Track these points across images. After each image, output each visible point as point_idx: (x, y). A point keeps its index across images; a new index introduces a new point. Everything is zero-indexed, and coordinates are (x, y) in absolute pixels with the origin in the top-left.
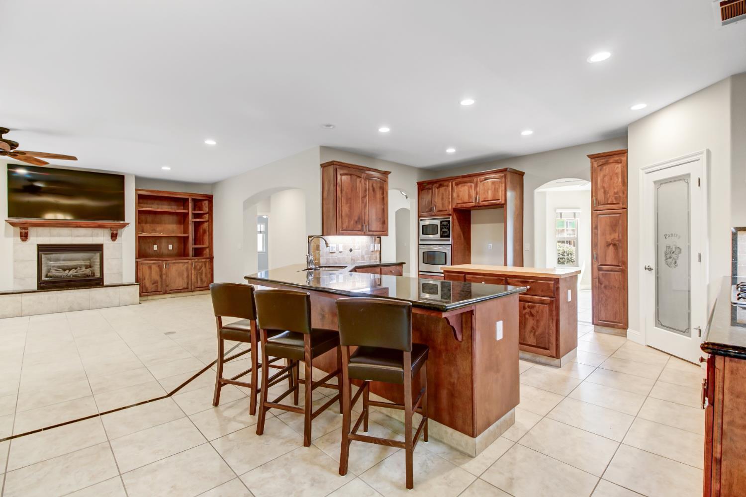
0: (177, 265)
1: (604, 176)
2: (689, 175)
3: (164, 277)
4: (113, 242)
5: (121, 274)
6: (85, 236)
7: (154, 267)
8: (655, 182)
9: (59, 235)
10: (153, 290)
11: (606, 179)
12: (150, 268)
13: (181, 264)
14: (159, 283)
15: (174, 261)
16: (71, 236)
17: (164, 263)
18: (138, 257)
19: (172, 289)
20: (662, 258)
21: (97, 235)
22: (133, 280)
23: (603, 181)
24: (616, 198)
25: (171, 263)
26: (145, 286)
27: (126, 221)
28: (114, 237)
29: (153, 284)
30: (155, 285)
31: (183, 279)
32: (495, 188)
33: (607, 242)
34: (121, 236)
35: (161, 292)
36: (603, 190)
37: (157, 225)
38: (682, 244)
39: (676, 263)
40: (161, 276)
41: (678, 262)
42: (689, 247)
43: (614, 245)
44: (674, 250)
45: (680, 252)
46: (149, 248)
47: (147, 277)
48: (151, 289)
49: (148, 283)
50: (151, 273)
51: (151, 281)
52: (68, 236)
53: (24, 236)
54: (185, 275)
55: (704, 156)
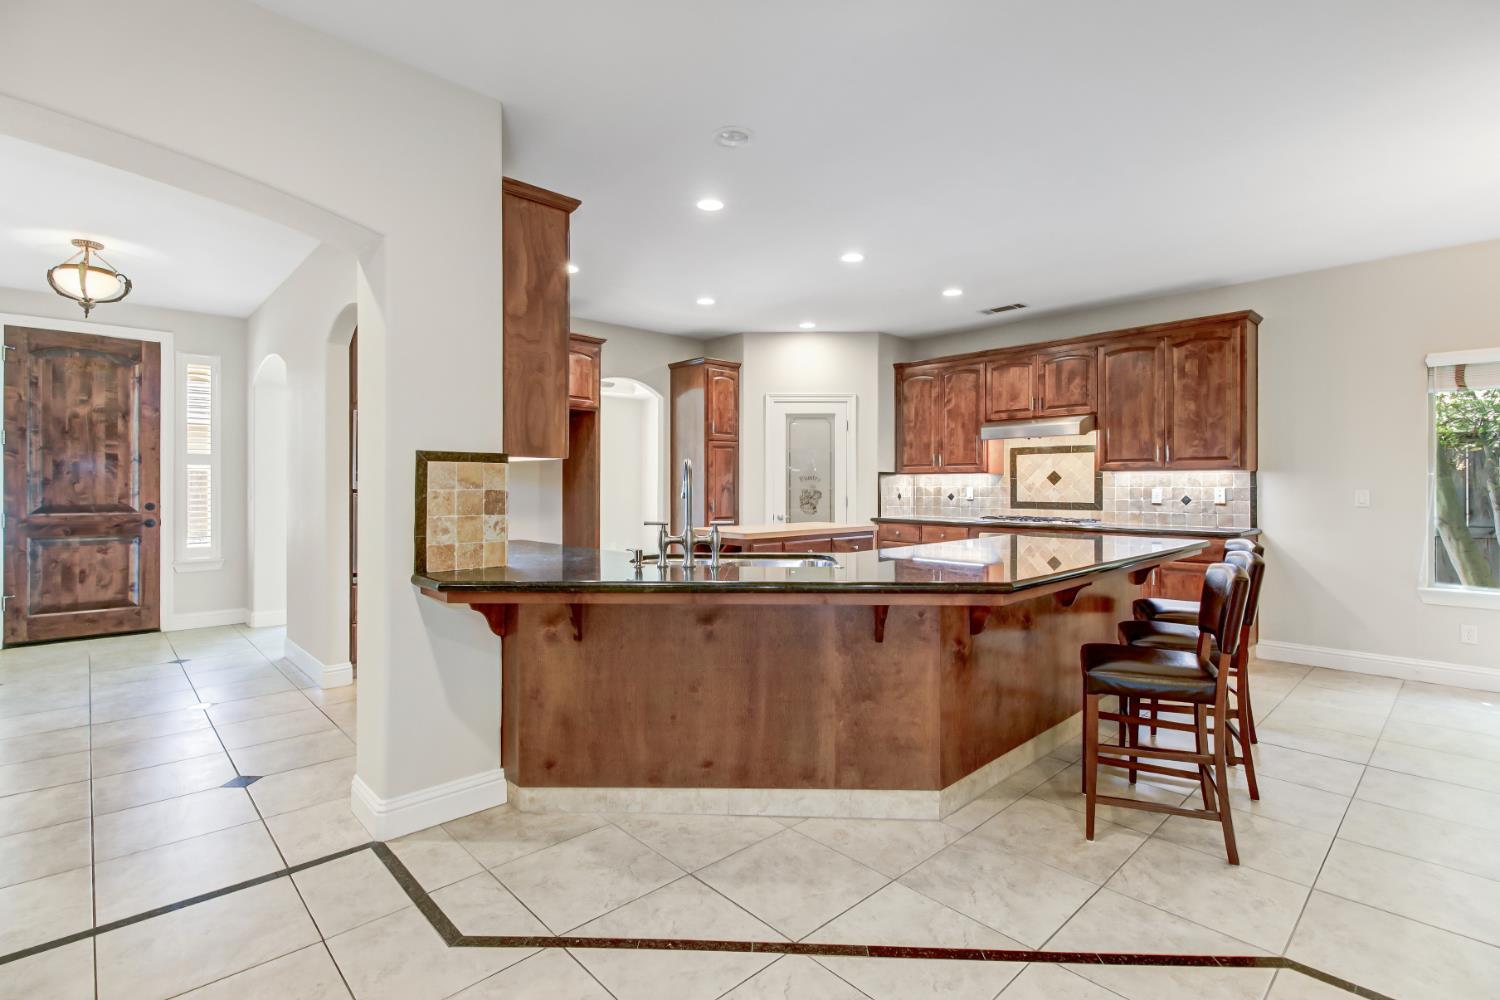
1: (720, 393)
2: (833, 416)
8: (788, 416)
11: (722, 397)
20: (796, 503)
23: (718, 399)
24: (730, 426)
32: (581, 372)
33: (722, 485)
36: (718, 412)
38: (822, 487)
39: (815, 508)
41: (818, 509)
42: (831, 492)
43: (729, 489)
44: (812, 494)
45: (820, 497)
55: (854, 400)
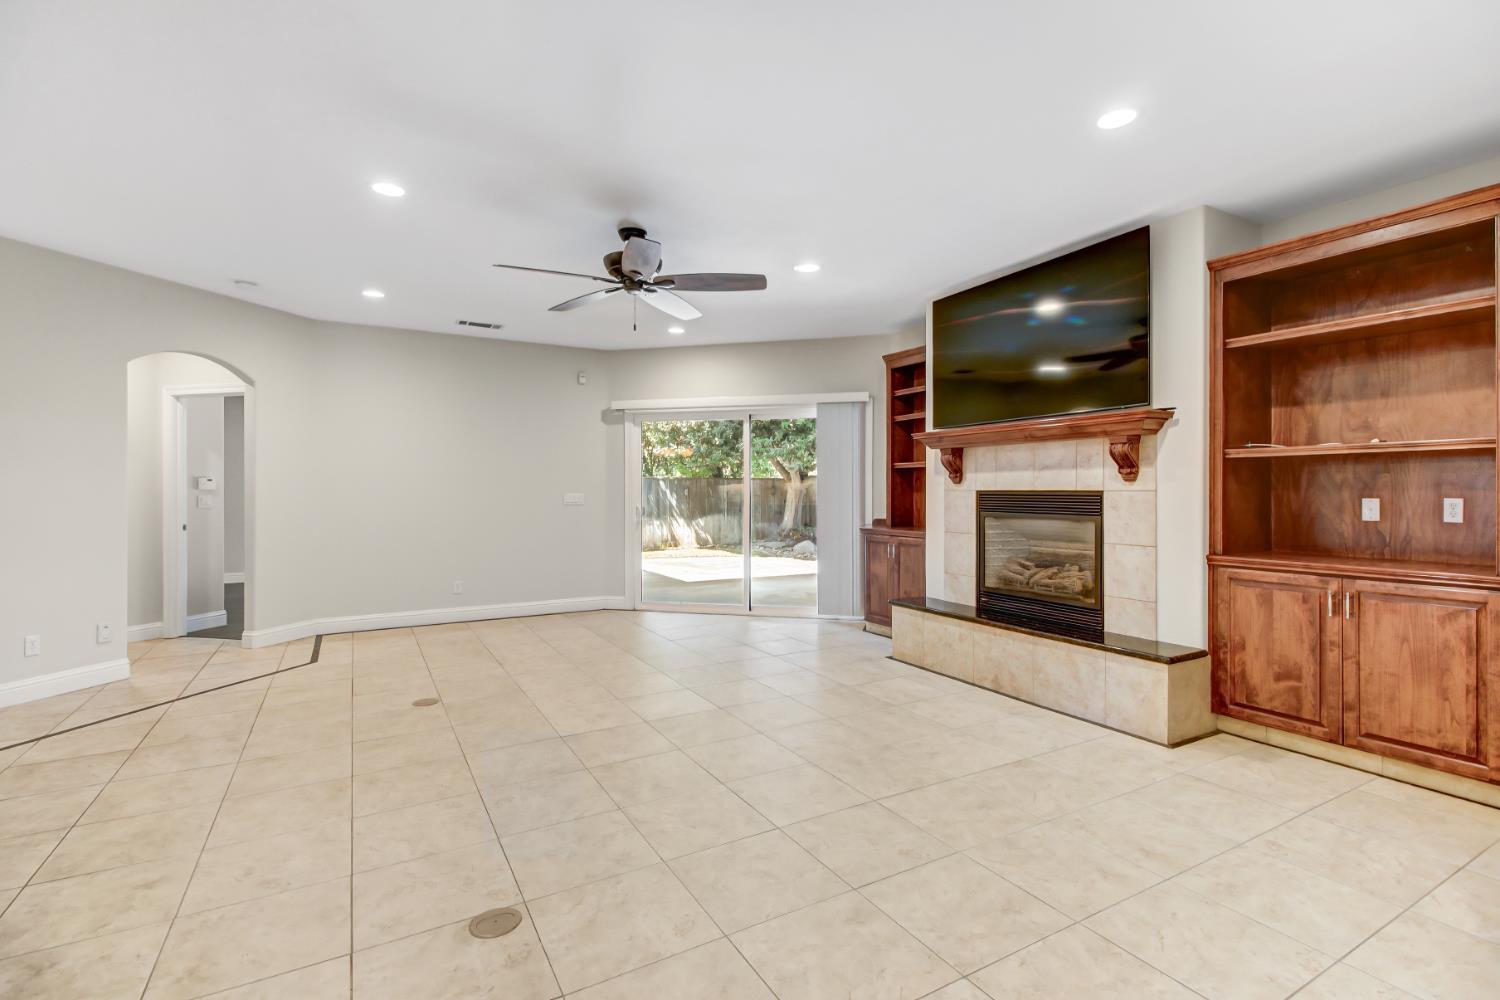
0: (1404, 606)
3: (1332, 656)
4: (1128, 486)
5: (1152, 605)
6: (1059, 466)
7: (1281, 597)
9: (1013, 467)
10: (1277, 705)
12: (1267, 601)
13: (1433, 609)
14: (1308, 682)
15: (1390, 587)
16: (1032, 466)
17: (1333, 586)
18: (1219, 548)
19: (1375, 731)
21: (1088, 463)
22: (1198, 640)
25: (1373, 594)
26: (1243, 674)
27: (1157, 404)
28: (1128, 465)
29: (1278, 678)
30: (1284, 684)
31: (1444, 694)
34: (1152, 461)
35: (1316, 729)
37: (1380, 403)
40: (1319, 649)
46: (1340, 510)
47: (1253, 641)
48: (1271, 699)
49: (1257, 671)
50: (1269, 626)
51: (1270, 663)
52: (1026, 468)
53: (956, 472)
54: (1460, 675)
